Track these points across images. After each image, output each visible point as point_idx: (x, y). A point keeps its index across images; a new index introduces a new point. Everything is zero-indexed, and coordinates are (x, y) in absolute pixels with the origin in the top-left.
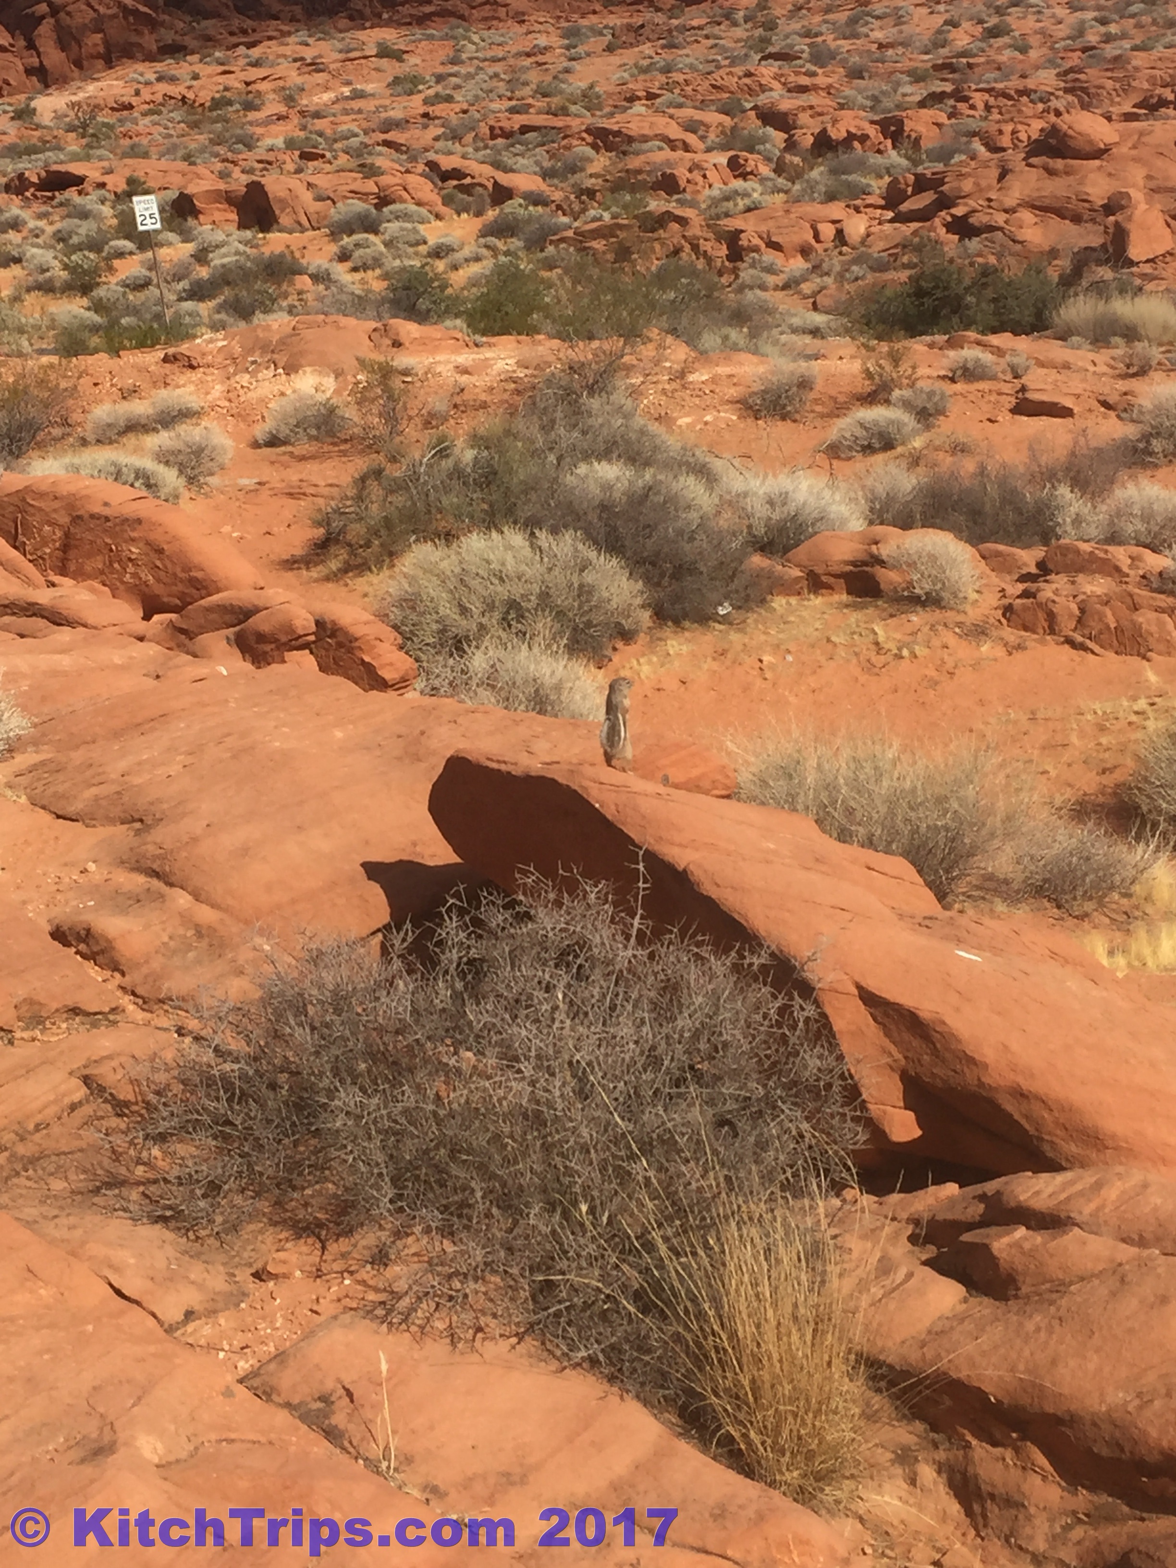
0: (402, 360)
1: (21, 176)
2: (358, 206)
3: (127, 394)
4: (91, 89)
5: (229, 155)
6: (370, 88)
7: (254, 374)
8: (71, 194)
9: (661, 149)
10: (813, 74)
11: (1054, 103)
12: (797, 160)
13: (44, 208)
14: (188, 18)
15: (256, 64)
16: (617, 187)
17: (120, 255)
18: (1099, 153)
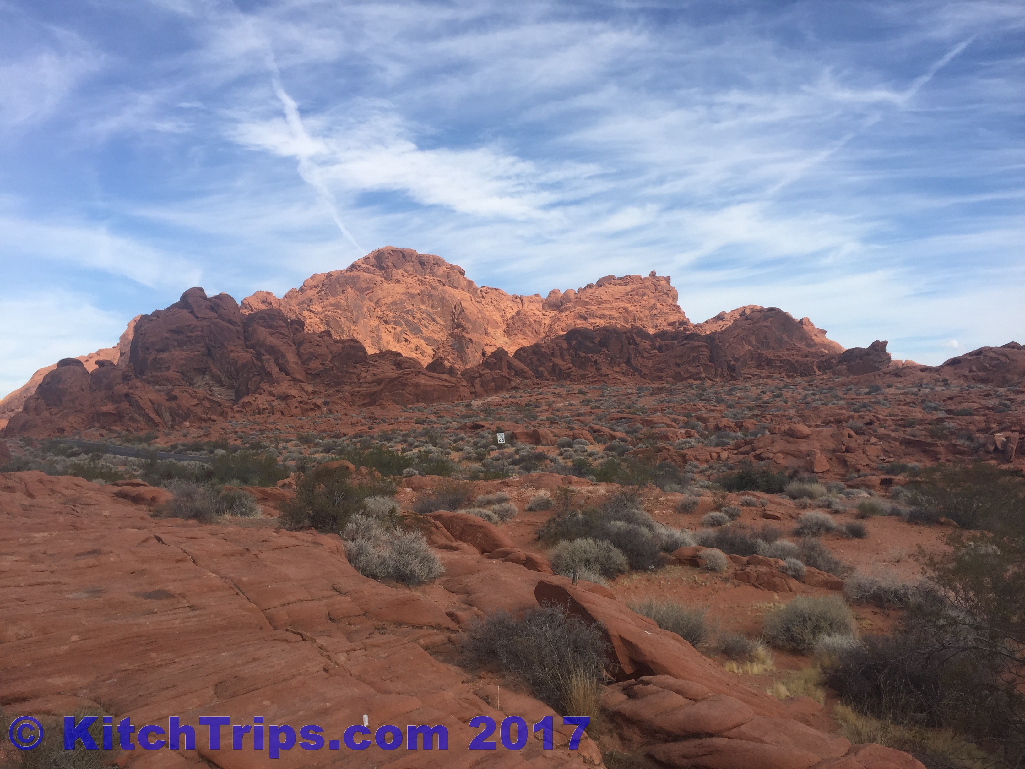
0: (572, 488)
1: (465, 425)
2: (566, 439)
3: (488, 492)
4: (489, 399)
5: (529, 421)
6: (575, 403)
7: (526, 489)
8: (479, 430)
9: (664, 427)
10: (716, 406)
11: (794, 420)
12: (707, 433)
13: (471, 435)
14: (521, 379)
15: (540, 394)
16: (648, 438)
17: (492, 450)
18: (806, 437)
